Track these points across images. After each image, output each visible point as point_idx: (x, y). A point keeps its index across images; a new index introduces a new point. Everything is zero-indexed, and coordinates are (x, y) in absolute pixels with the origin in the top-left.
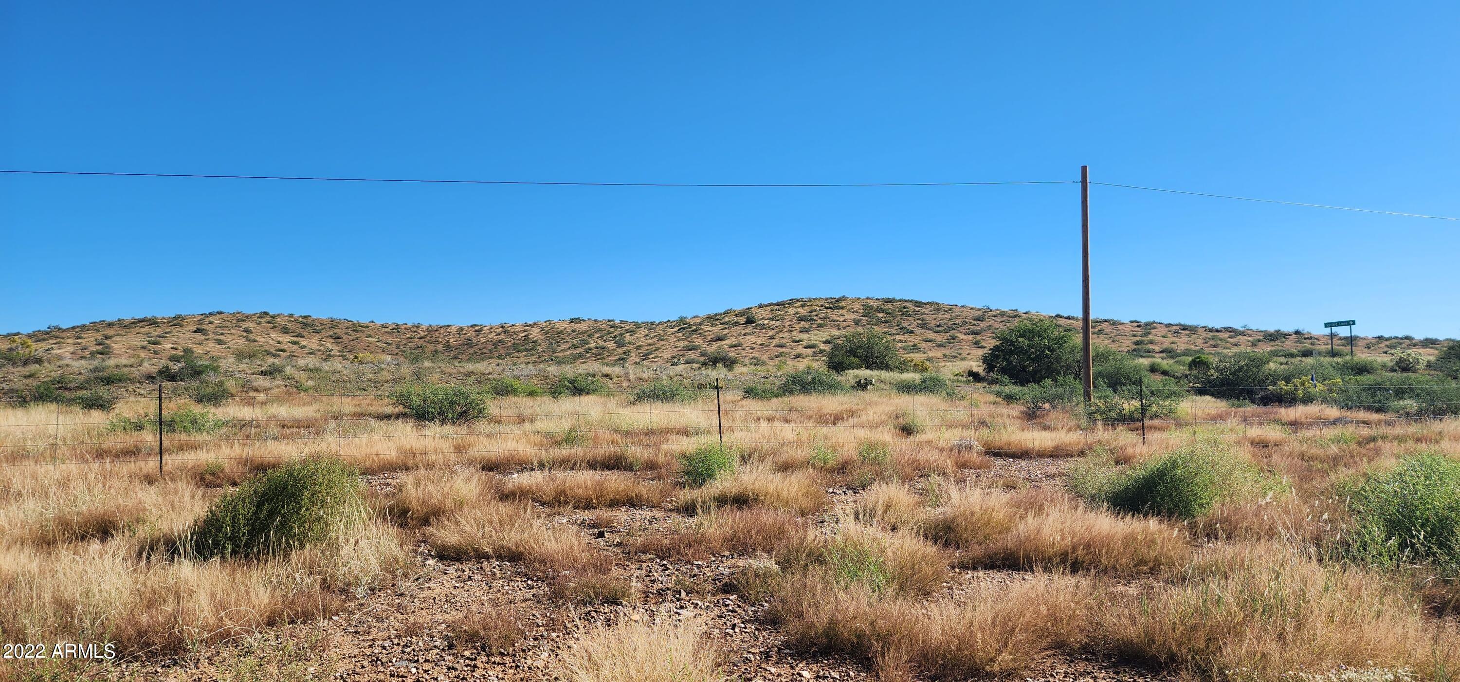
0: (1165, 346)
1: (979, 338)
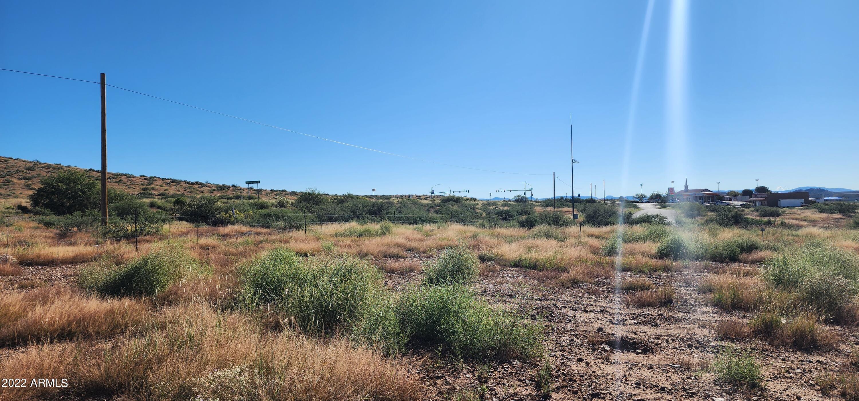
0: (161, 192)
1: (30, 182)
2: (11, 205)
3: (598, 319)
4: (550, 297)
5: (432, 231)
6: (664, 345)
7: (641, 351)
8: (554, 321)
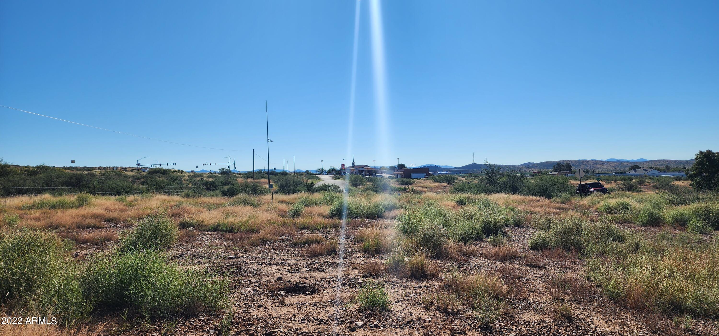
3: (279, 270)
4: (241, 255)
5: (136, 201)
6: (327, 285)
7: (309, 292)
8: (242, 276)
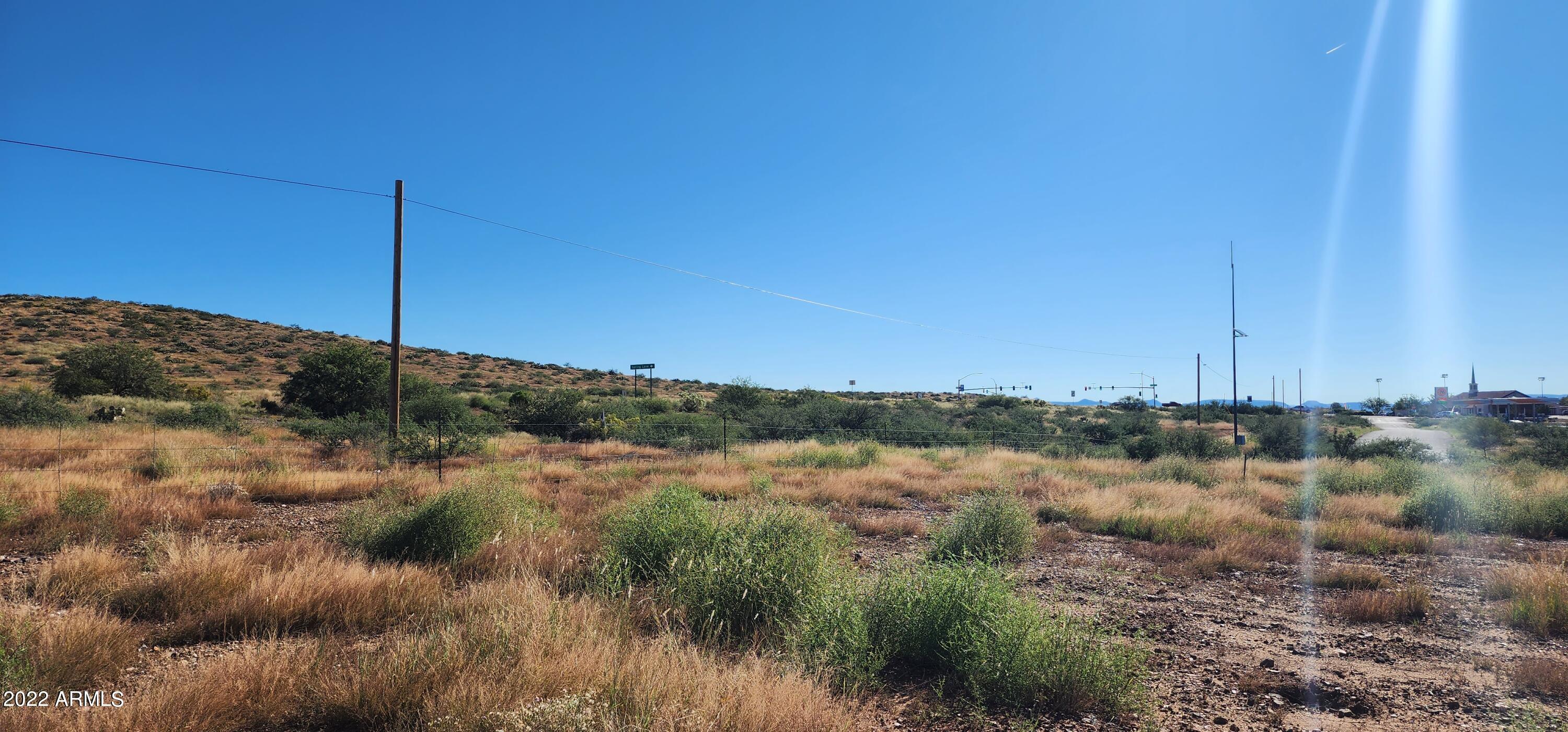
0: (491, 381)
1: (283, 362)
2: (251, 400)
3: (1266, 642)
4: (1172, 594)
6: (1399, 701)
7: (1349, 711)
8: (1175, 643)
